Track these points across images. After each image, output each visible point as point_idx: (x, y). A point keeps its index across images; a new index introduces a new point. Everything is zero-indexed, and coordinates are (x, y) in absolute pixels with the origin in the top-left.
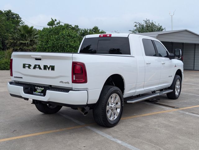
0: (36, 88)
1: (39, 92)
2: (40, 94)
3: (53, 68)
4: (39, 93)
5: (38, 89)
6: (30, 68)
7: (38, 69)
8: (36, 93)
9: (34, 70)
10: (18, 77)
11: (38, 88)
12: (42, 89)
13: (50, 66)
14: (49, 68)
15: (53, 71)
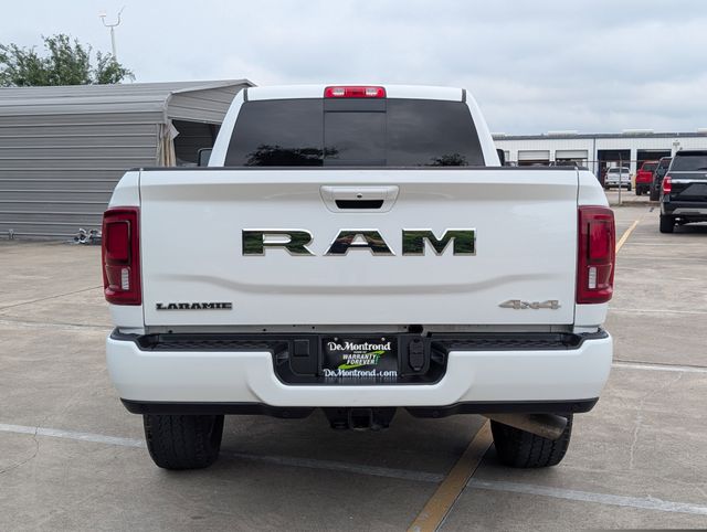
0: (338, 347)
2: (373, 373)
3: (465, 243)
5: (351, 352)
6: (307, 252)
7: (368, 252)
8: (342, 373)
9: (337, 258)
11: (350, 346)
12: (378, 347)
13: (449, 235)
14: (439, 247)
15: (464, 259)
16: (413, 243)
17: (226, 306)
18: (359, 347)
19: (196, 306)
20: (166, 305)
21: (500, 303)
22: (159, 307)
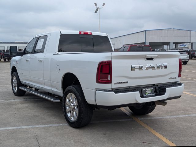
0: (145, 90)
1: (150, 93)
4: (150, 95)
8: (146, 95)
9: (147, 71)
10: (120, 83)
11: (146, 89)
12: (151, 89)
16: (158, 67)
17: (127, 82)
18: (148, 89)
19: (122, 83)
20: (116, 83)
21: (169, 78)
22: (115, 83)
